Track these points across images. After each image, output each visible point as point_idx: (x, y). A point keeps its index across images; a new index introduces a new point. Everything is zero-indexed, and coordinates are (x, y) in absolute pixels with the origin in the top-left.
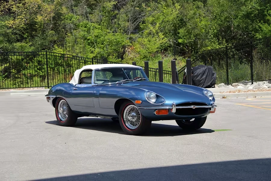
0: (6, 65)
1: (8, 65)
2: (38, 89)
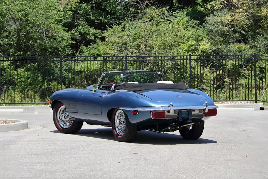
0: (218, 72)
1: (221, 71)
2: (241, 104)
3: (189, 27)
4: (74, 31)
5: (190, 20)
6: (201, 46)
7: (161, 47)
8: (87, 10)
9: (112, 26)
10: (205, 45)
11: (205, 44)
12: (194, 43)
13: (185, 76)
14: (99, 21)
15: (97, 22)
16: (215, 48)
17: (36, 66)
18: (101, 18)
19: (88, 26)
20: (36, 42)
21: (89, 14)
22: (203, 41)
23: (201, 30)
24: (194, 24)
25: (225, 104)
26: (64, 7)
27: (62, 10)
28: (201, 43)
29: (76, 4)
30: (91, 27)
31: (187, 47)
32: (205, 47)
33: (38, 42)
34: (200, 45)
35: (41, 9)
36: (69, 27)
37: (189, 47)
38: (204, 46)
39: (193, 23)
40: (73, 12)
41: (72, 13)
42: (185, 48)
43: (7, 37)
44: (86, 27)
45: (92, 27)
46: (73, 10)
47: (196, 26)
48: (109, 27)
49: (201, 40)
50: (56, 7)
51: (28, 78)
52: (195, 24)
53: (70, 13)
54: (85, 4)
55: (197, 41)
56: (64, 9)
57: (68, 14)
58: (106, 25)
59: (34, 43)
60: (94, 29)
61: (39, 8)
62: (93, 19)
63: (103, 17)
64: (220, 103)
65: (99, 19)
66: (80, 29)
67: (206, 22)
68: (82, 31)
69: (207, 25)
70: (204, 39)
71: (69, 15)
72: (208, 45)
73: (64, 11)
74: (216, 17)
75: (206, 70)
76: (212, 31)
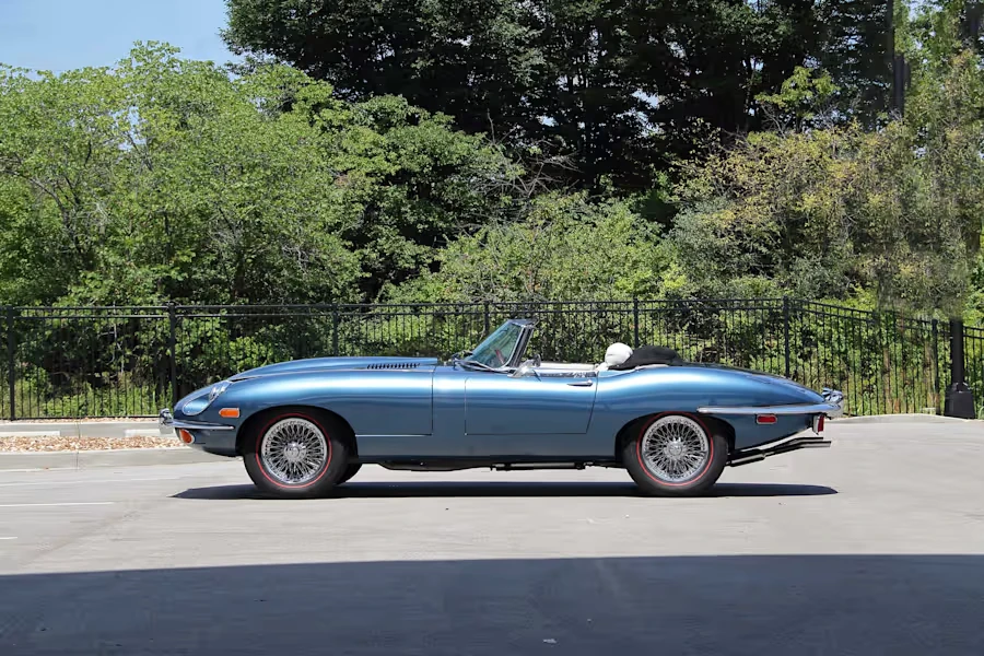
3: (637, 237)
4: (369, 249)
5: (640, 222)
6: (666, 281)
7: (571, 284)
8: (397, 201)
9: (456, 236)
10: (675, 280)
11: (674, 277)
12: (649, 274)
14: (426, 226)
15: (422, 227)
16: (698, 288)
18: (430, 219)
19: (400, 237)
20: (279, 276)
21: (403, 209)
22: (669, 270)
23: (666, 246)
26: (346, 194)
27: (340, 201)
28: (666, 275)
29: (372, 187)
30: (407, 240)
31: (632, 284)
32: (675, 285)
33: (284, 276)
34: (663, 281)
35: (291, 199)
36: (357, 239)
37: (636, 283)
38: (671, 283)
39: (647, 228)
40: (366, 206)
41: (363, 208)
42: (628, 286)
43: (213, 264)
44: (396, 240)
45: (411, 240)
46: (367, 202)
47: (654, 236)
48: (449, 239)
49: (666, 267)
50: (325, 195)
52: (651, 232)
53: (360, 207)
54: (394, 188)
55: (657, 270)
56: (344, 199)
57: (354, 210)
58: (444, 235)
59: (275, 278)
60: (414, 244)
61: (287, 198)
62: (412, 220)
63: (437, 216)
65: (427, 222)
66: (382, 246)
67: (676, 226)
68: (387, 250)
69: (680, 233)
70: (672, 265)
71: (357, 212)
72: (682, 280)
73: (344, 203)
74: (699, 215)
75: (678, 337)
76: (690, 247)
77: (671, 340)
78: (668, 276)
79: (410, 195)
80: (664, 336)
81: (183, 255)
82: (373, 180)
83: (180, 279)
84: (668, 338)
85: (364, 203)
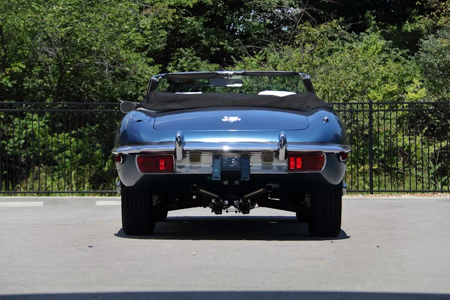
1: (447, 142)
3: (389, 60)
4: (171, 67)
5: (393, 48)
6: (409, 93)
7: (328, 93)
8: (195, 29)
9: (240, 57)
10: (416, 92)
11: (416, 90)
12: (395, 87)
13: (376, 149)
14: (218, 49)
15: (214, 50)
16: (436, 99)
17: (93, 130)
18: (221, 43)
19: (196, 58)
20: (93, 85)
21: (199, 35)
22: (412, 85)
23: (412, 65)
24: (398, 55)
25: (439, 197)
26: (152, 23)
27: (149, 28)
28: (410, 88)
29: (173, 16)
30: (202, 60)
31: (381, 96)
32: (417, 96)
33: (97, 85)
34: (407, 93)
35: (99, 21)
36: (162, 58)
37: (384, 96)
38: (414, 94)
39: (398, 52)
40: (169, 32)
41: (166, 33)
42: (378, 97)
43: (41, 75)
44: (193, 60)
45: (205, 60)
46: (170, 29)
47: (403, 58)
48: (236, 60)
49: (411, 82)
50: (128, 19)
51: (78, 152)
52: (401, 55)
53: (164, 33)
54: (193, 18)
55: (401, 84)
56: (152, 26)
57: (160, 35)
58: (232, 56)
59: (90, 86)
60: (208, 63)
61: (96, 20)
62: (207, 44)
63: (226, 41)
64: (429, 196)
65: (219, 46)
66: (182, 64)
67: (420, 49)
68: (186, 67)
69: (423, 55)
70: (415, 80)
71: (162, 37)
72: (423, 92)
73: (152, 29)
74: (438, 40)
75: (418, 138)
76: (431, 66)
77: (412, 141)
78: (411, 89)
79: (205, 25)
80: (406, 138)
81: (16, 66)
82: (175, 10)
83: (10, 85)
84: (410, 139)
85: (167, 29)
